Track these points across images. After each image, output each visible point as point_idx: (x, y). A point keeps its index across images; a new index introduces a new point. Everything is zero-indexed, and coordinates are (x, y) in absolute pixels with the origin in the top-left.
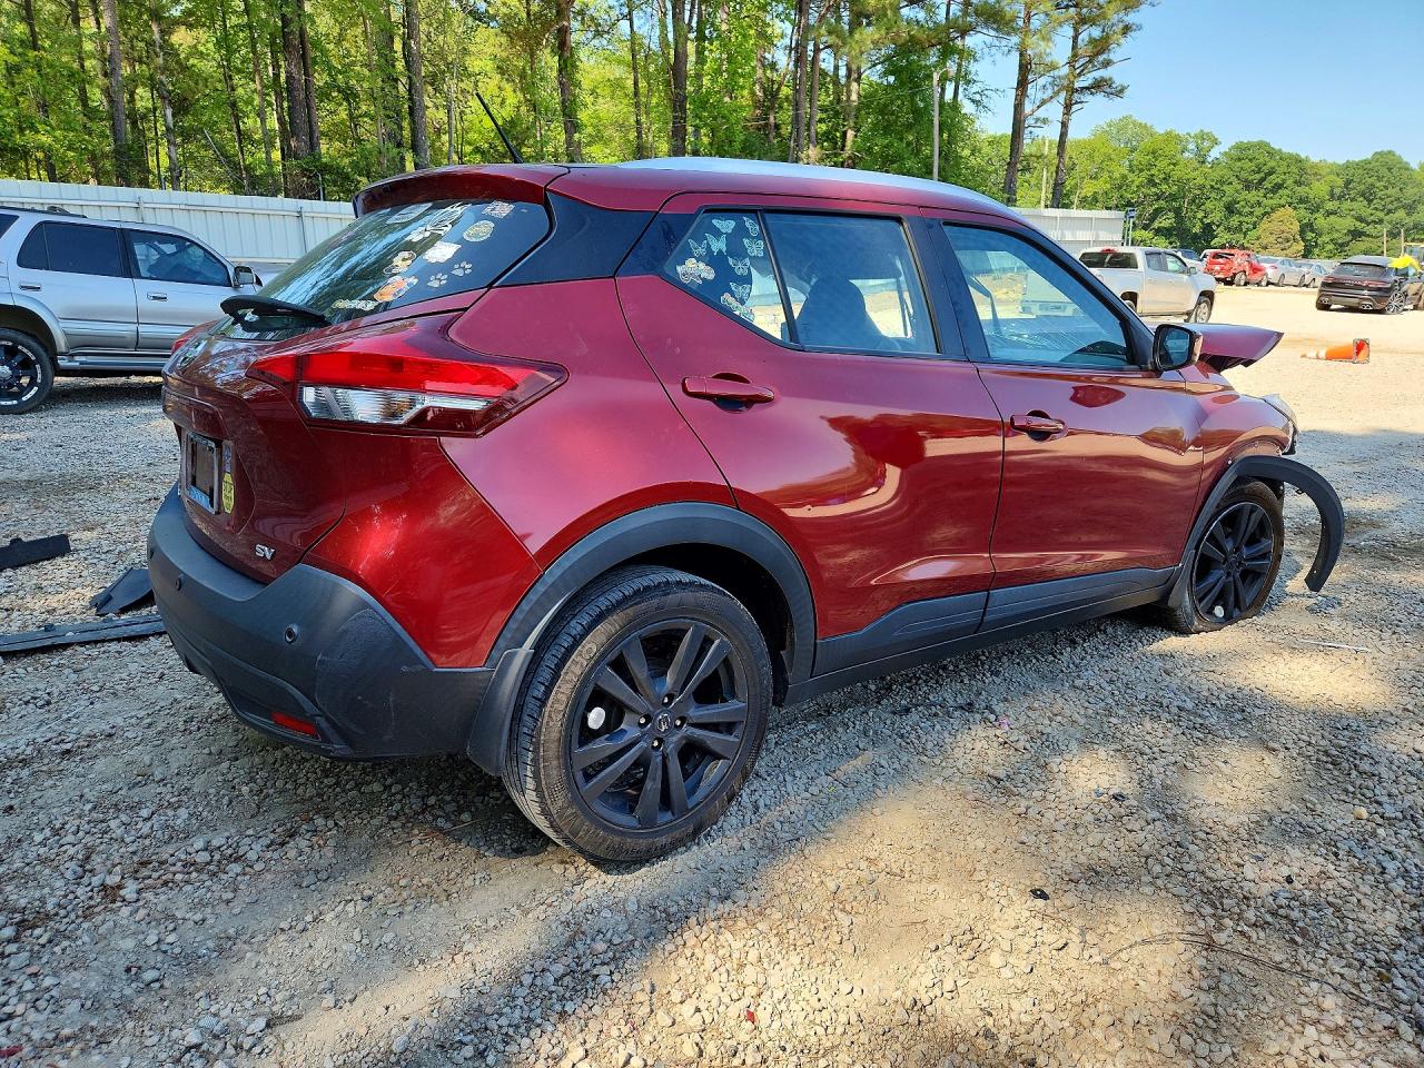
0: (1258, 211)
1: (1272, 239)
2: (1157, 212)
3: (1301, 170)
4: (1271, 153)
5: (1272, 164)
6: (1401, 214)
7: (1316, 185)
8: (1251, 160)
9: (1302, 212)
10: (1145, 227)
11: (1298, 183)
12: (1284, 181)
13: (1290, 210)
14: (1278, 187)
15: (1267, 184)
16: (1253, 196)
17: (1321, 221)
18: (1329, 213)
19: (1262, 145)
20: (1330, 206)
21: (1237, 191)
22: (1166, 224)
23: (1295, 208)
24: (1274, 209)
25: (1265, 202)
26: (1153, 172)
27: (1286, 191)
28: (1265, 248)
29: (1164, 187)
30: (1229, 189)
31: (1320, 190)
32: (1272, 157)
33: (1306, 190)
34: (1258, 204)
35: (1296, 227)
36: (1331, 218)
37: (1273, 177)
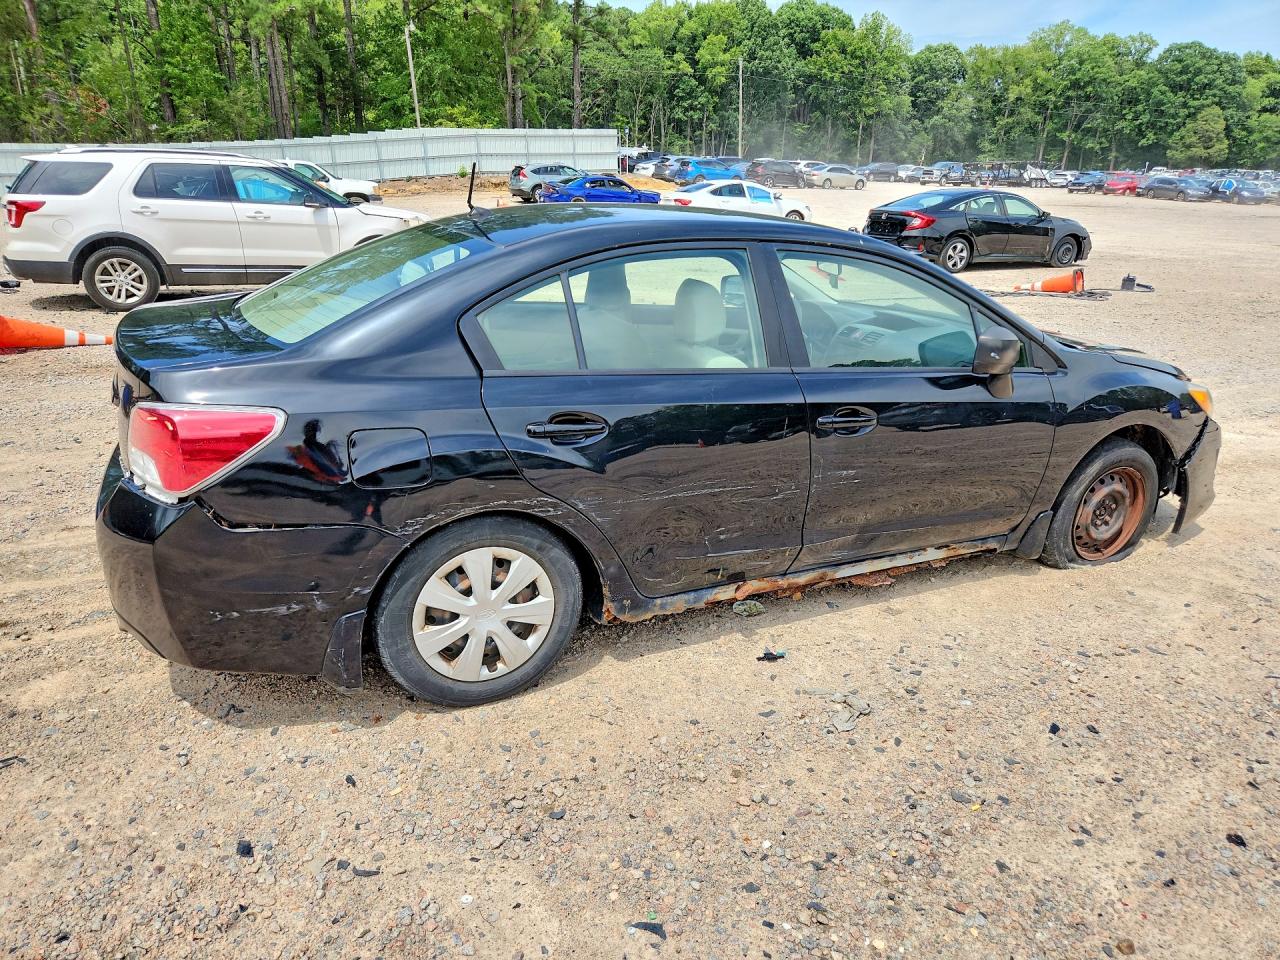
0: (1183, 112)
1: (1196, 138)
3: (1235, 68)
4: (1208, 55)
5: (1202, 63)
8: (1180, 61)
9: (1232, 112)
10: (1077, 128)
11: (1234, 82)
12: (1214, 80)
13: (1217, 110)
14: (1208, 86)
15: (1194, 85)
16: (1180, 98)
17: (1252, 123)
18: (1264, 110)
19: (1200, 45)
20: (1268, 102)
21: (1163, 93)
23: (1223, 109)
24: (1199, 109)
25: (1192, 103)
26: (1079, 75)
27: (1215, 91)
28: (1189, 147)
29: (1089, 89)
30: (1155, 91)
31: (1255, 87)
32: (1204, 56)
33: (1238, 88)
34: (1185, 105)
35: (1221, 125)
36: (1266, 116)
37: (1201, 77)
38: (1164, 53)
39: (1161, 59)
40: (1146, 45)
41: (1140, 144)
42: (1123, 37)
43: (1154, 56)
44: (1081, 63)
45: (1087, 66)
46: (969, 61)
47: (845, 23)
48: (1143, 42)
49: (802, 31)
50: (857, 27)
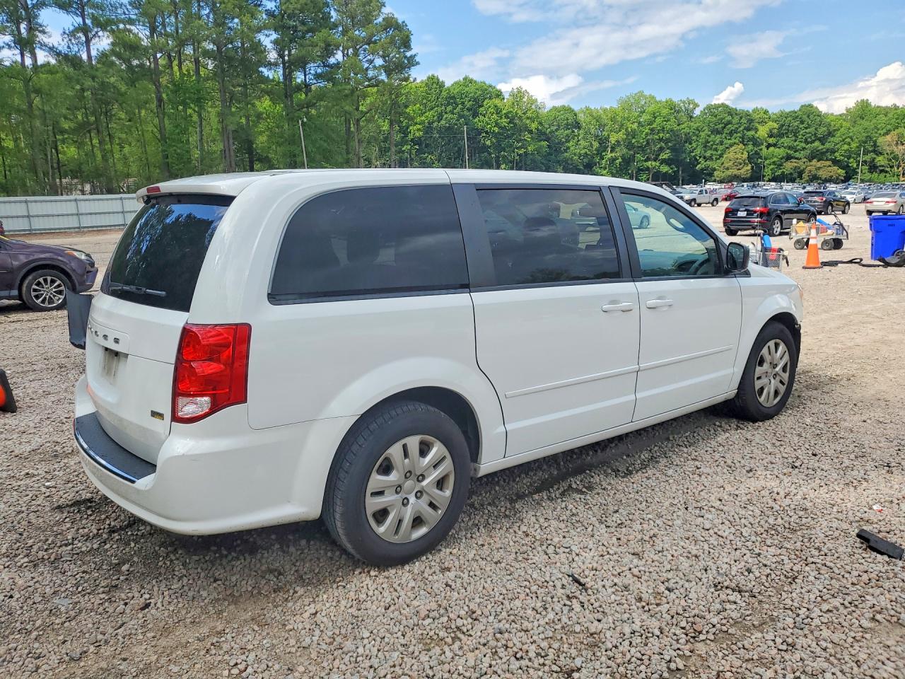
0: (721, 148)
1: (731, 163)
2: (661, 149)
3: (750, 120)
4: (731, 112)
5: (729, 118)
6: (817, 144)
7: (761, 128)
8: (716, 116)
9: (750, 147)
11: (748, 129)
12: (738, 128)
13: (741, 145)
14: (734, 132)
15: (726, 131)
16: (718, 138)
17: (764, 152)
18: (768, 147)
19: (727, 106)
20: (771, 141)
21: (709, 136)
22: (666, 156)
23: (745, 145)
24: (731, 145)
25: (725, 141)
26: (654, 126)
27: (739, 135)
28: (728, 169)
29: (661, 135)
30: (703, 134)
31: (763, 131)
32: (730, 114)
33: (752, 133)
34: (721, 143)
35: (745, 155)
36: (772, 149)
37: (730, 126)
38: (704, 110)
39: (703, 113)
40: (691, 106)
41: (697, 168)
42: (676, 101)
43: (697, 112)
44: (655, 118)
45: (658, 120)
46: (581, 117)
47: (499, 95)
48: (689, 104)
49: (470, 101)
50: (507, 96)
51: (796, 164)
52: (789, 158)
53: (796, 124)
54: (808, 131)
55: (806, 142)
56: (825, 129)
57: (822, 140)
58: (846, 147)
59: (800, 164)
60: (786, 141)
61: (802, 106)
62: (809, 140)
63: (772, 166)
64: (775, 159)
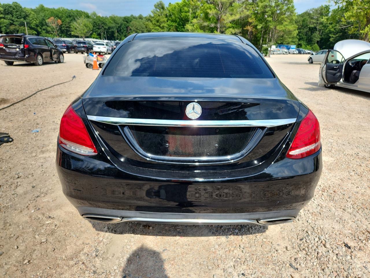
51: (14, 28)
52: (11, 24)
53: (11, 9)
54: (17, 13)
55: (17, 18)
56: (24, 13)
57: (25, 18)
58: (35, 22)
59: (17, 27)
60: (9, 16)
61: (13, 3)
62: (18, 17)
63: (4, 28)
64: (5, 24)
